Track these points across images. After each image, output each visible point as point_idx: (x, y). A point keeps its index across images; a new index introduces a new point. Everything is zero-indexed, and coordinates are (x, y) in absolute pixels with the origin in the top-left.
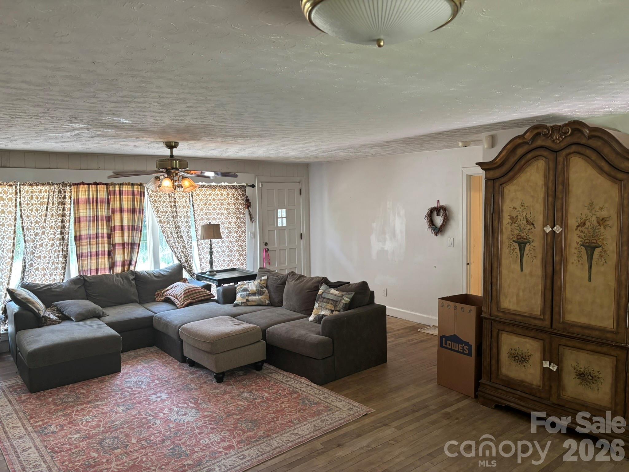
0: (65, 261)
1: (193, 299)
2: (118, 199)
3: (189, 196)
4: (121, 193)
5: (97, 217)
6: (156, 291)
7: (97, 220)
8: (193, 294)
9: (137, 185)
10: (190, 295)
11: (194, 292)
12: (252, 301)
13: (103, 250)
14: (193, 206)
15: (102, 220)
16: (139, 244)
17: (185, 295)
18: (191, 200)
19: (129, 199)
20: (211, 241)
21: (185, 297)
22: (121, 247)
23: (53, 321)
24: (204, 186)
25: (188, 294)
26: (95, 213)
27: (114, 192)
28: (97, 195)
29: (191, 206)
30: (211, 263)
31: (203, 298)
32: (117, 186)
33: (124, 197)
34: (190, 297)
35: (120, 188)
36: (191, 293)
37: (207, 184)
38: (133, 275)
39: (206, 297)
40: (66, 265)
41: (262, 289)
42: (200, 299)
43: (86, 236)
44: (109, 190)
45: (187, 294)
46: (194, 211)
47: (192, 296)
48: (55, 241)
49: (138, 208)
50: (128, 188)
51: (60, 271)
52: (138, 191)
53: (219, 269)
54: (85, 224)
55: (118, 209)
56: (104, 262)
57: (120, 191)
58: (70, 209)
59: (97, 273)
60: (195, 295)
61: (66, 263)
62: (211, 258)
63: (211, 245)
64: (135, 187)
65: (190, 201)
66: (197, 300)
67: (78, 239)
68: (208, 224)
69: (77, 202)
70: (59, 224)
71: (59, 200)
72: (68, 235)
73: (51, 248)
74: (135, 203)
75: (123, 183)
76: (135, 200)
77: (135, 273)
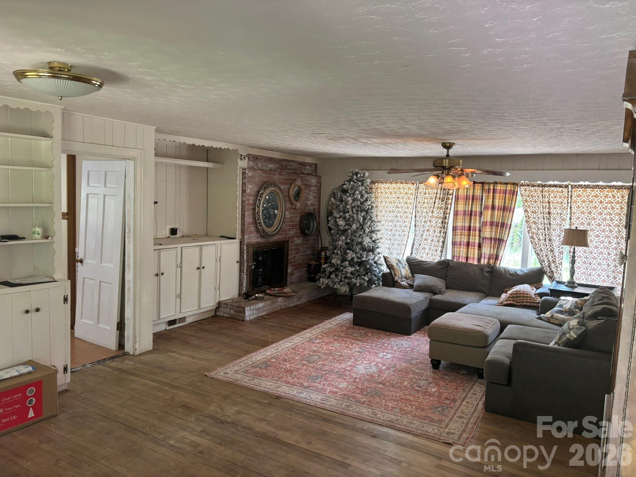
0: (443, 245)
1: (517, 302)
2: (491, 197)
3: (568, 197)
4: (494, 191)
5: (471, 211)
6: (505, 288)
7: (471, 215)
8: (520, 297)
9: (511, 184)
10: (517, 297)
11: (522, 295)
12: (556, 319)
13: (473, 241)
14: (571, 208)
15: (476, 215)
16: (506, 241)
17: (511, 296)
18: (569, 200)
19: (501, 198)
20: (574, 248)
21: (509, 297)
22: (489, 242)
23: (401, 286)
24: (588, 186)
25: (515, 295)
26: (470, 208)
27: (489, 189)
28: (474, 192)
29: (569, 208)
30: (572, 273)
31: (528, 304)
32: (492, 185)
33: (497, 195)
34: (515, 299)
35: (494, 186)
36: (518, 295)
37: (590, 184)
38: (490, 268)
39: (532, 304)
40: (443, 249)
41: (574, 310)
42: (525, 303)
43: (461, 228)
44: (484, 188)
45: (513, 296)
46: (571, 213)
47: (518, 299)
48: (437, 228)
49: (510, 206)
50: (501, 187)
51: (439, 253)
52: (510, 190)
53: (581, 283)
54: (462, 217)
55: (490, 206)
56: (474, 253)
57: (494, 189)
58: (451, 204)
59: (467, 260)
60: (522, 298)
61: (443, 247)
62: (573, 267)
63: (574, 252)
64: (509, 186)
65: (568, 203)
66: (521, 303)
67: (455, 229)
68: (575, 228)
69: (457, 198)
70: (441, 215)
71: (444, 196)
72: (447, 225)
73: (434, 234)
74: (507, 201)
75: (497, 182)
76: (507, 198)
77: (493, 267)
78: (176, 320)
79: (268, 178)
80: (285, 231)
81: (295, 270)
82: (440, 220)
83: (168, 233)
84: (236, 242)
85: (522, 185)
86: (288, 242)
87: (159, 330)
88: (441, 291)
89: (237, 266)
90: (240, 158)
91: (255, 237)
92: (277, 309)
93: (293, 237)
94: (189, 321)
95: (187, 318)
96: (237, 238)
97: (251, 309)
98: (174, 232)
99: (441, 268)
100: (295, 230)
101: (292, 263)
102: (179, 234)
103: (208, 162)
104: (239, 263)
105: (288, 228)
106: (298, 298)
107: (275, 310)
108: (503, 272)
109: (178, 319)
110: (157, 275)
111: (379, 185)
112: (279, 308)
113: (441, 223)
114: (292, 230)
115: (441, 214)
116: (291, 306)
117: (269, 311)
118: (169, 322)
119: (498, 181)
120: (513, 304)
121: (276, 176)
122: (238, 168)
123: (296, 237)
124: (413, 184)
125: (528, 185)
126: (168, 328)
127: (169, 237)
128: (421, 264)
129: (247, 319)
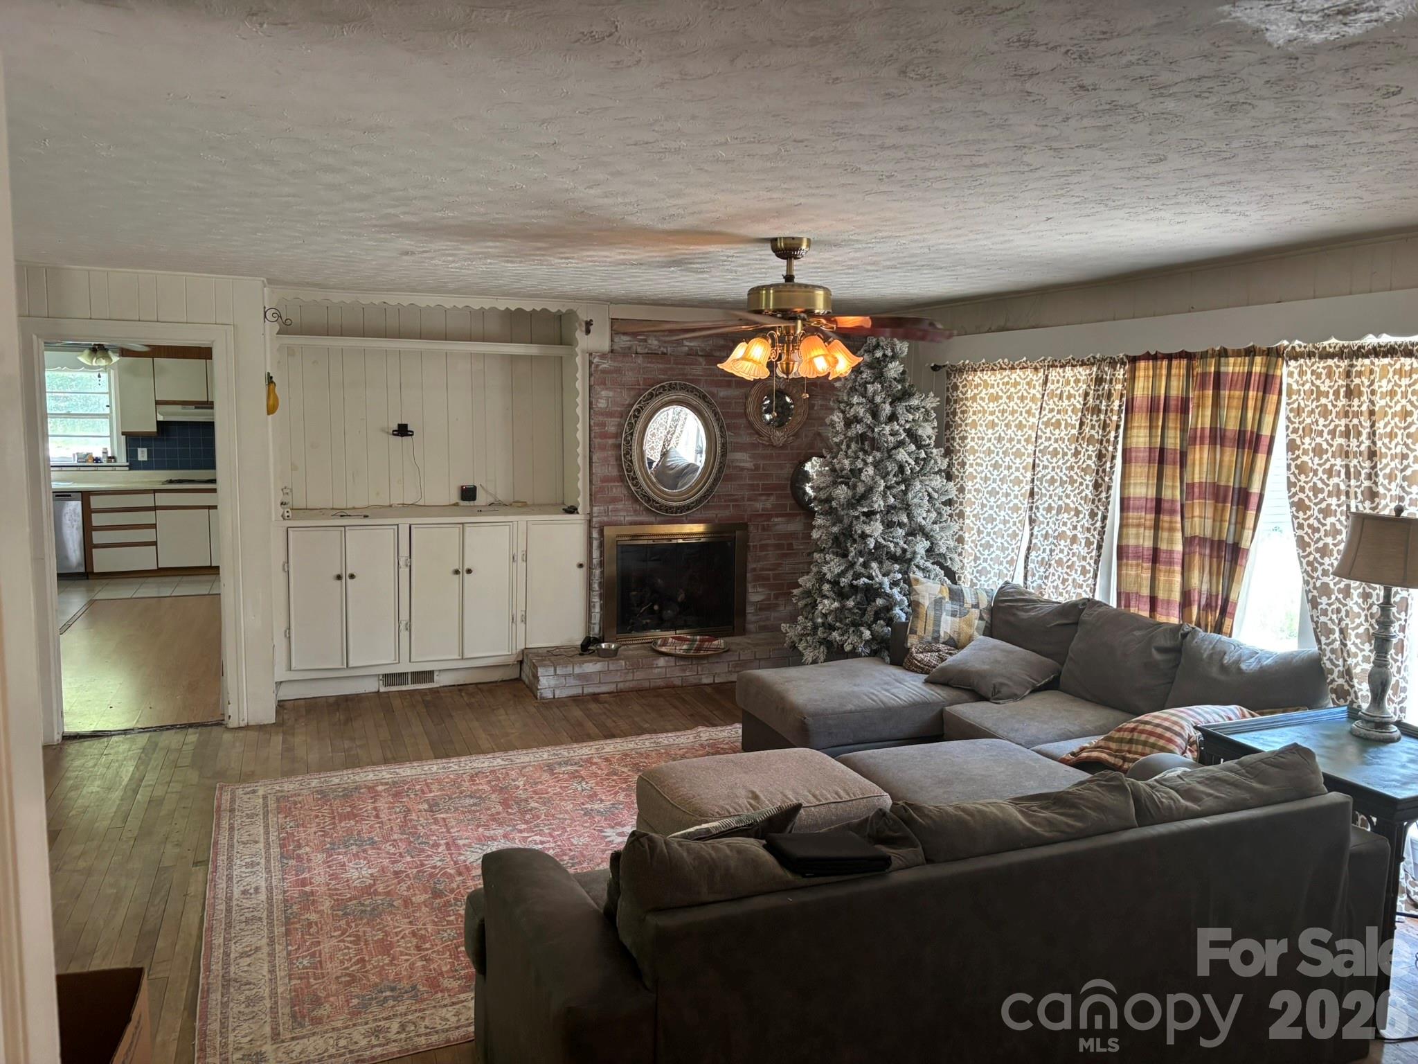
0: (1099, 556)
1: (1125, 759)
2: (1210, 401)
4: (1218, 381)
5: (1162, 450)
7: (1162, 461)
9: (1263, 352)
13: (1168, 547)
15: (1172, 462)
17: (1116, 735)
19: (1235, 401)
22: (1204, 551)
26: (1159, 439)
28: (1167, 387)
32: (1213, 361)
33: (1226, 394)
35: (1217, 365)
38: (1175, 639)
40: (1098, 568)
43: (1138, 502)
44: (1194, 373)
45: (1121, 735)
47: (1134, 747)
48: (1082, 503)
49: (1256, 431)
50: (1236, 365)
52: (1260, 374)
54: (1141, 470)
55: (1207, 433)
56: (1167, 584)
57: (1216, 375)
58: (1118, 427)
59: (1152, 608)
60: (1140, 749)
61: (1099, 562)
62: (1381, 664)
64: (1258, 359)
67: (1125, 505)
69: (1130, 409)
70: (1089, 462)
71: (1098, 402)
72: (1107, 493)
73: (1075, 519)
74: (1250, 414)
75: (1225, 350)
76: (1251, 403)
77: (1185, 636)
78: (406, 674)
79: (669, 373)
80: (736, 500)
81: (776, 597)
82: (1088, 477)
83: (455, 497)
84: (578, 520)
85: (1295, 356)
86: (744, 526)
87: (362, 691)
88: (999, 692)
89: (580, 575)
90: (584, 329)
91: (628, 511)
92: (653, 685)
93: (769, 517)
94: (441, 681)
95: (436, 674)
96: (580, 510)
97: (558, 672)
98: (468, 494)
99: (1058, 625)
100: (772, 498)
101: (769, 579)
102: (482, 498)
103: (561, 344)
104: (584, 569)
105: (747, 493)
106: (736, 666)
107: (646, 684)
108: (1205, 656)
109: (412, 673)
110: (339, 577)
111: (971, 378)
112: (660, 683)
113: (1091, 488)
114: (764, 498)
115: (1090, 457)
116: (705, 681)
117: (621, 686)
118: (386, 676)
119: (1229, 348)
120: (1107, 761)
121: (699, 368)
122: (579, 353)
123: (777, 516)
124: (1036, 369)
125: (1310, 355)
126: (383, 689)
127: (456, 505)
128: (1017, 608)
129: (544, 695)
